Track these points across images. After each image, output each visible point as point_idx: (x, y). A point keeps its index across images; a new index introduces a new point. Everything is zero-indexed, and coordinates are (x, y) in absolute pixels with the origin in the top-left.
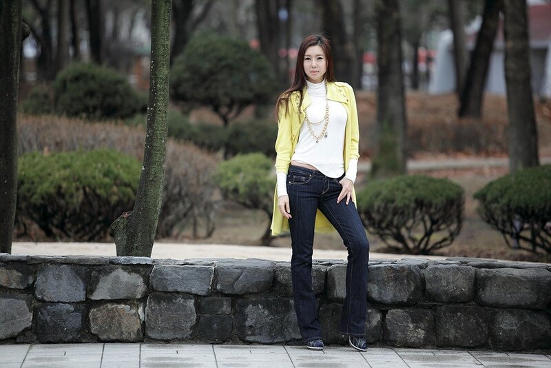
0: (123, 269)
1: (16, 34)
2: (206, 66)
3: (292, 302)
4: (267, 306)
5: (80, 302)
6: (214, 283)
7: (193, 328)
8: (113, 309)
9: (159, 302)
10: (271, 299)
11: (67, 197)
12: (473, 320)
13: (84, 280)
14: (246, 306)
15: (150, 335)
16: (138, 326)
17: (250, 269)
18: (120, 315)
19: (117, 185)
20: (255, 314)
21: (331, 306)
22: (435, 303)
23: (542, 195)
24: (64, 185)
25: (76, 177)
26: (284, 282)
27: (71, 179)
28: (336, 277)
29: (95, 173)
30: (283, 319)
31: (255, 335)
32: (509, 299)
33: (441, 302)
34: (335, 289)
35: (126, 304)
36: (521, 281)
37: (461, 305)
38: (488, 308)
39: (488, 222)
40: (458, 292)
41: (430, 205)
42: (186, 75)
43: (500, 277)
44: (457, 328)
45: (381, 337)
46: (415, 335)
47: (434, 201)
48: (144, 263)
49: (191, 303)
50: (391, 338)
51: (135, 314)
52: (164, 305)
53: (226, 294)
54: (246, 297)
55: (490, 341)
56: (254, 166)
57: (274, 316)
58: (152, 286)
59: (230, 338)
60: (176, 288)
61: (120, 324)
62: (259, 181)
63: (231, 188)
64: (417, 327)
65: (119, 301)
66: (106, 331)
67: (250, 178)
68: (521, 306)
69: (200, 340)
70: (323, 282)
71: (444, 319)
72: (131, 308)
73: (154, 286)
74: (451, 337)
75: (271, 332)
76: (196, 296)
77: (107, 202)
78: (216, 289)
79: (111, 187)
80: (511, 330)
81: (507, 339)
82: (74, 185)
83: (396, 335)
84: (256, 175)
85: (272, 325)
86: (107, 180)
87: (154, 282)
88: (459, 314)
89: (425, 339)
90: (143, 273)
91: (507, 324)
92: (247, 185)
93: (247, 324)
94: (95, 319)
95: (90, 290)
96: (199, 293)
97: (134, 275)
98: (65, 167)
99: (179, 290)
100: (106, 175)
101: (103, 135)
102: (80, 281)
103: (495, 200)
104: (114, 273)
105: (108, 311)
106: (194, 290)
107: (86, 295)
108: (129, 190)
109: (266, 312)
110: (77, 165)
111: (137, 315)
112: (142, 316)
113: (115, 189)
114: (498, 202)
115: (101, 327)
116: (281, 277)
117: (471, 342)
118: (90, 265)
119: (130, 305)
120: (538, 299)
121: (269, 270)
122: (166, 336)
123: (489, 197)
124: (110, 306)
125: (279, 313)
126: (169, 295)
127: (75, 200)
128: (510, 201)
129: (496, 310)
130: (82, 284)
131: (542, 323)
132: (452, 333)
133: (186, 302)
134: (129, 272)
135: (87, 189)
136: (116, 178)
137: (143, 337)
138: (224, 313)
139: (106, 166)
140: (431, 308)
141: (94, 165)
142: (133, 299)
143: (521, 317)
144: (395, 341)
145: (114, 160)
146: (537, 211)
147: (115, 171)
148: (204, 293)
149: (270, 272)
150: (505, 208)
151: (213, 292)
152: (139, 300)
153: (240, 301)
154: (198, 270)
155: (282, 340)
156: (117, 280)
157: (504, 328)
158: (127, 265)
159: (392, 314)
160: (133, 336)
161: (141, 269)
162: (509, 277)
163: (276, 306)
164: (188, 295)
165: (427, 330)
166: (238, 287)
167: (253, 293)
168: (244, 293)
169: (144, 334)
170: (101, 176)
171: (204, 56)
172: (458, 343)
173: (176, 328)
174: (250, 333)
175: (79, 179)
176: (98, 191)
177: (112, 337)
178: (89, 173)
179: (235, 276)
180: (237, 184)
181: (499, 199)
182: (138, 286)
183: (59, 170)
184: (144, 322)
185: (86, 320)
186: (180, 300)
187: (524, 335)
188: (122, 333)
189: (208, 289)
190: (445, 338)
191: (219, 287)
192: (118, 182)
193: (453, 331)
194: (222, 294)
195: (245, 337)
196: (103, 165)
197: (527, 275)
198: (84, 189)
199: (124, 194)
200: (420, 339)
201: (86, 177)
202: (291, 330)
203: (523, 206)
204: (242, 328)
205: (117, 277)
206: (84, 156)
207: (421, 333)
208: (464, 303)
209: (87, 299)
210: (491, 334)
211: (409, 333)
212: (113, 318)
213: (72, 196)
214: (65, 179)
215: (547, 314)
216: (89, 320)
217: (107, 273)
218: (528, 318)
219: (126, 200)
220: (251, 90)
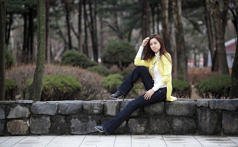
0: (20, 105)
1: (3, 22)
2: (114, 51)
3: (90, 117)
4: (80, 119)
5: (3, 119)
6: (58, 110)
7: (49, 129)
8: (17, 122)
9: (35, 119)
10: (81, 116)
11: (48, 90)
12: (164, 122)
13: (4, 110)
14: (71, 119)
15: (32, 132)
16: (27, 129)
17: (72, 104)
18: (19, 125)
19: (66, 86)
20: (75, 122)
21: (106, 118)
22: (149, 116)
23: (218, 85)
24: (47, 87)
25: (51, 84)
26: (86, 109)
27: (49, 84)
28: (108, 106)
29: (58, 82)
30: (86, 124)
31: (75, 131)
32: (178, 113)
33: (151, 115)
34: (107, 111)
35: (22, 120)
36: (183, 105)
37: (159, 116)
38: (170, 117)
39: (200, 96)
40: (157, 111)
41: (179, 90)
42: (108, 54)
43: (174, 104)
44: (157, 126)
45: (127, 131)
46: (140, 129)
47: (180, 89)
48: (29, 103)
49: (48, 119)
50: (131, 131)
51: (25, 124)
52: (37, 120)
53: (62, 115)
54: (71, 115)
55: (171, 131)
56: (115, 78)
57: (83, 123)
58: (32, 112)
59: (65, 133)
60: (42, 112)
61: (19, 128)
62: (117, 83)
63: (107, 86)
64: (141, 126)
65: (19, 119)
66: (14, 131)
67: (113, 82)
68: (183, 115)
69: (53, 134)
70: (102, 108)
71: (152, 123)
72: (24, 122)
73: (33, 112)
74: (155, 130)
75: (81, 130)
76: (50, 116)
77: (62, 92)
78: (58, 113)
79: (63, 87)
80: (179, 126)
81: (178, 130)
82: (50, 87)
83: (132, 130)
84: (116, 81)
85: (82, 127)
86: (62, 85)
87: (33, 110)
88: (158, 120)
89: (144, 131)
90: (28, 107)
91: (177, 123)
92: (112, 85)
93: (72, 127)
94: (9, 126)
95: (7, 115)
96: (52, 115)
97: (25, 108)
98: (47, 81)
99: (43, 113)
100: (62, 83)
101: (65, 70)
102: (3, 111)
103: (202, 88)
104: (17, 107)
105: (15, 123)
106: (49, 113)
107: (5, 116)
108: (70, 88)
109: (79, 122)
110: (52, 80)
111: (26, 124)
112: (28, 125)
113: (65, 88)
114: (203, 88)
115: (12, 129)
116: (85, 107)
117: (163, 131)
118: (7, 104)
119: (24, 120)
120: (190, 112)
121: (80, 104)
122: (38, 132)
123: (199, 87)
124: (15, 121)
125: (85, 122)
126: (39, 115)
127: (50, 92)
128: (207, 88)
129: (173, 117)
130: (4, 112)
131: (191, 122)
132: (155, 128)
133: (46, 118)
134: (23, 107)
135: (55, 88)
136: (66, 84)
137: (29, 133)
138: (62, 123)
139: (62, 80)
140: (147, 118)
141: (58, 79)
142: (25, 118)
143: (183, 120)
144: (132, 132)
145: (65, 77)
146: (216, 91)
147: (66, 81)
148: (54, 115)
149: (80, 105)
150: (205, 90)
151: (58, 114)
152: (27, 118)
153: (68, 117)
154: (51, 105)
155: (86, 133)
156: (18, 110)
157: (176, 125)
158: (22, 104)
159: (131, 121)
160: (25, 133)
161: (28, 105)
162: (178, 104)
163: (84, 119)
164: (47, 115)
165: (145, 127)
166: (67, 112)
167: (74, 114)
168: (70, 114)
169: (30, 132)
170: (60, 83)
171: (113, 48)
172: (158, 132)
173: (43, 129)
174: (73, 130)
175: (52, 85)
176: (59, 89)
177: (16, 134)
178: (56, 82)
179: (66, 107)
180: (109, 85)
181: (203, 87)
182: (26, 112)
183: (45, 81)
184: (29, 127)
185: (5, 127)
186: (44, 117)
187: (184, 128)
188: (20, 132)
189: (55, 113)
190: (152, 130)
191: (59, 112)
192: (66, 85)
193: (156, 127)
194: (61, 114)
195: (71, 132)
196: (61, 79)
197: (185, 103)
198: (54, 88)
199: (69, 90)
200: (142, 131)
201: (55, 84)
202: (89, 129)
203: (211, 89)
204: (69, 129)
205: (18, 109)
206: (55, 77)
207: (143, 129)
208: (160, 115)
209: (6, 118)
210: (171, 128)
211: (138, 129)
212: (16, 126)
213: (49, 91)
214: (47, 85)
215: (194, 118)
216: (7, 127)
217: (14, 107)
218: (186, 121)
219: (69, 92)
220: (130, 59)
